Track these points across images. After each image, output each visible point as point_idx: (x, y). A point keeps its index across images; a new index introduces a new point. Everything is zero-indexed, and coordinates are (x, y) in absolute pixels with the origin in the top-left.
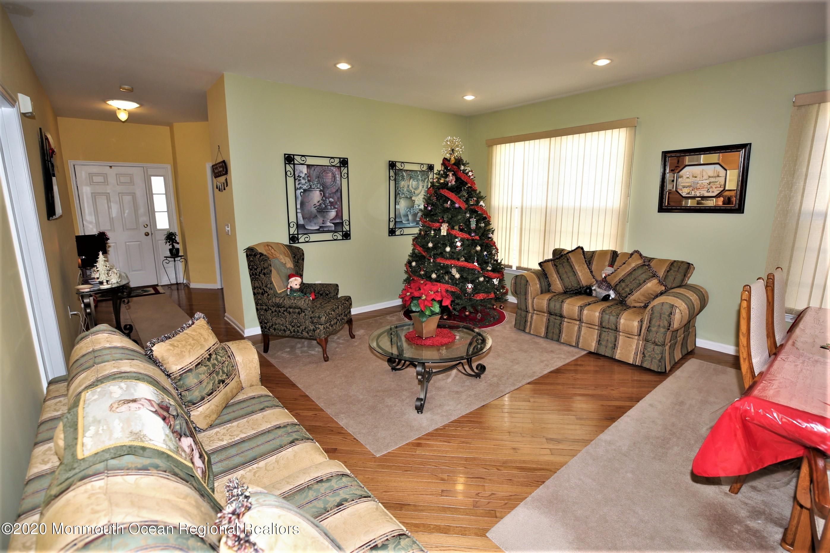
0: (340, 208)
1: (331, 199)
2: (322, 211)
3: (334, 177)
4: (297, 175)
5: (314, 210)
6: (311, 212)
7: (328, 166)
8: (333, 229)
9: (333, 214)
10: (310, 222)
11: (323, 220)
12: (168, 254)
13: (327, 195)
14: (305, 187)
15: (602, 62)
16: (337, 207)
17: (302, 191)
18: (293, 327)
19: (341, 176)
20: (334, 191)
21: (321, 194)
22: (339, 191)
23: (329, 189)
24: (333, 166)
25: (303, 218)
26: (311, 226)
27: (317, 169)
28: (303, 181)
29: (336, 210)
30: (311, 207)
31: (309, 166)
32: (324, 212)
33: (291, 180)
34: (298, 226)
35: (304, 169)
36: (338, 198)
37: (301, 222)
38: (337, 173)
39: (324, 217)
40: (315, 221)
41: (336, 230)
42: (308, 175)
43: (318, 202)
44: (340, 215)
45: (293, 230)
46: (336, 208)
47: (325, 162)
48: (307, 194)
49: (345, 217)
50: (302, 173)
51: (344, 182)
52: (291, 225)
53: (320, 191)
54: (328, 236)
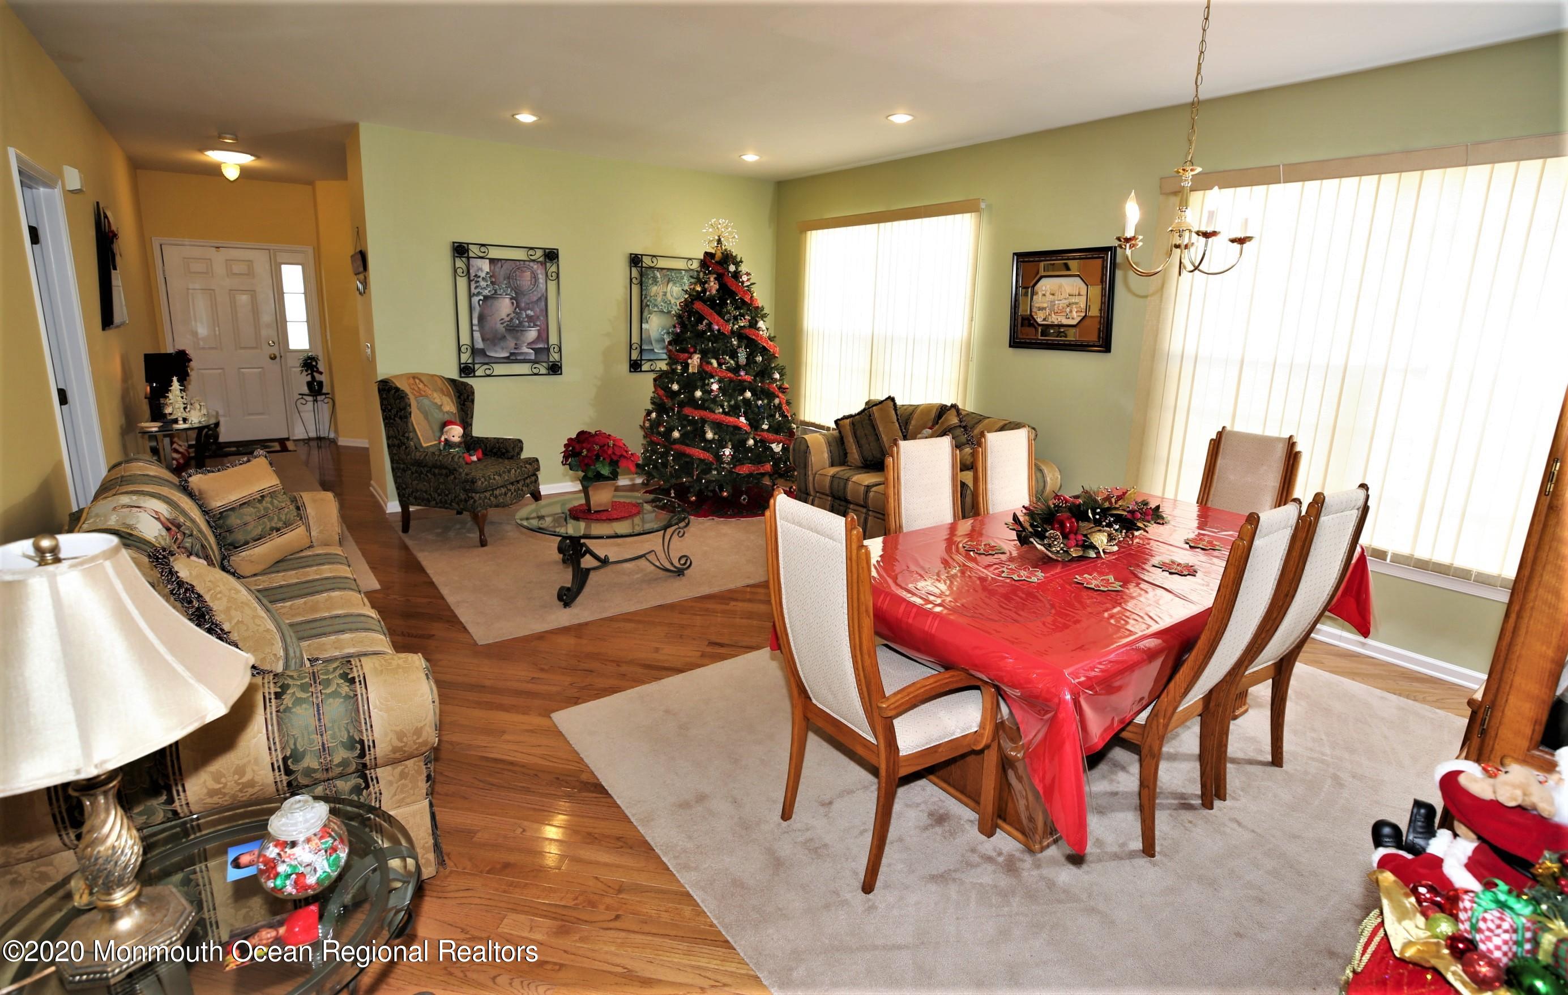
0: (544, 327)
1: (529, 312)
2: (514, 329)
3: (535, 277)
4: (472, 273)
5: (501, 328)
6: (496, 331)
7: (524, 261)
8: (533, 357)
9: (532, 334)
10: (495, 345)
11: (516, 344)
12: (305, 390)
13: (523, 305)
14: (486, 292)
15: (901, 118)
16: (538, 323)
17: (482, 298)
18: (439, 495)
19: (547, 275)
20: (535, 298)
21: (513, 303)
22: (543, 299)
23: (527, 297)
24: (534, 261)
25: (483, 340)
26: (496, 352)
27: (507, 265)
28: (483, 284)
29: (538, 328)
30: (496, 324)
31: (492, 261)
32: (517, 331)
33: (462, 283)
34: (474, 351)
35: (485, 266)
36: (541, 310)
37: (479, 344)
38: (539, 272)
39: (517, 339)
40: (502, 344)
41: (538, 360)
42: (492, 275)
43: (508, 315)
44: (544, 336)
45: (465, 357)
46: (537, 325)
47: (520, 255)
48: (489, 302)
49: (553, 340)
50: (482, 271)
51: (552, 286)
52: (463, 349)
53: (511, 299)
54: (524, 368)
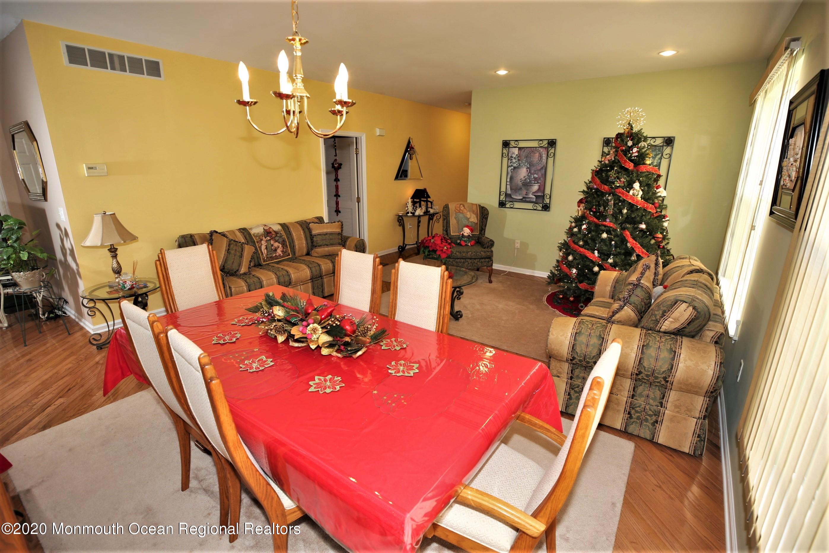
0: (542, 183)
1: (536, 176)
2: (527, 185)
3: (541, 156)
4: (510, 155)
5: (520, 183)
6: (517, 185)
7: (536, 147)
8: (534, 200)
9: (536, 187)
10: (516, 192)
11: (526, 193)
13: (533, 171)
14: (515, 165)
16: (540, 182)
17: (513, 168)
19: (548, 155)
20: (539, 168)
21: (527, 171)
22: (544, 168)
23: (535, 167)
24: (541, 147)
25: (511, 189)
26: (516, 196)
27: (527, 151)
28: (514, 161)
29: (539, 184)
30: (518, 181)
31: (520, 149)
32: (528, 185)
33: (505, 160)
34: (507, 195)
35: (516, 151)
36: (542, 175)
37: (509, 192)
38: (543, 153)
39: (527, 190)
40: (520, 192)
41: (537, 202)
42: (519, 156)
43: (524, 177)
44: (542, 189)
45: (503, 198)
46: (539, 183)
47: (535, 144)
48: (516, 170)
49: (547, 191)
50: (514, 154)
51: (550, 160)
52: (502, 193)
53: (527, 168)
54: (530, 206)
